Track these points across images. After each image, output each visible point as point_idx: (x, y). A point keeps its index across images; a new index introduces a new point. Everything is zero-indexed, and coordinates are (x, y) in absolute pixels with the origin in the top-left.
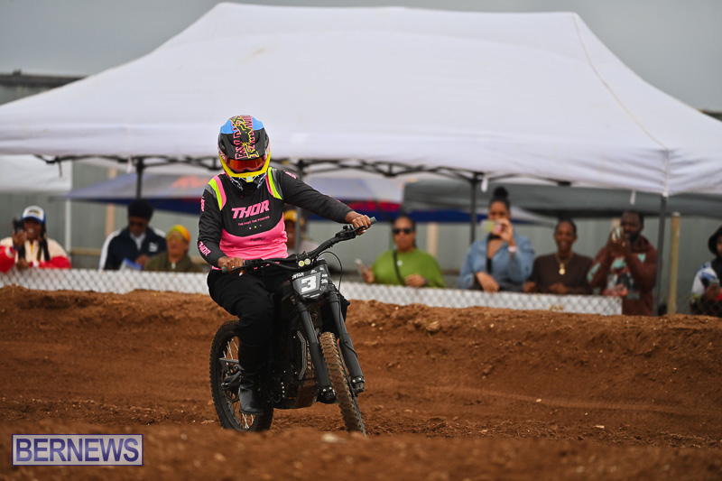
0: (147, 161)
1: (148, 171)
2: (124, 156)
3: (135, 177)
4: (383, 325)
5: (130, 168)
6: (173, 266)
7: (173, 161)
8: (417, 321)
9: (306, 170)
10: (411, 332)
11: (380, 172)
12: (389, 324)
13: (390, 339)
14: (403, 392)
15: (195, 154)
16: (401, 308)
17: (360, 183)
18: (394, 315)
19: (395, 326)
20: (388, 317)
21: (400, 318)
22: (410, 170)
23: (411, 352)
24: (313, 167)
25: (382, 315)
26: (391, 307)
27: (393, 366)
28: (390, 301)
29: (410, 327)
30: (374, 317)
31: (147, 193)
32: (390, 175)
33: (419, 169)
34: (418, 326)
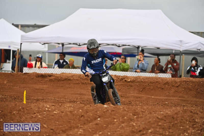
0: (64, 44)
1: (65, 46)
2: (59, 43)
3: (62, 47)
4: (118, 80)
5: (61, 45)
6: (71, 67)
7: (70, 44)
8: (125, 79)
9: (100, 45)
10: (124, 82)
11: (117, 46)
12: (119, 80)
13: (119, 83)
14: (122, 95)
15: (75, 42)
16: (122, 76)
17: (112, 48)
18: (120, 78)
19: (120, 81)
20: (119, 78)
21: (121, 79)
22: (123, 45)
23: (124, 86)
24: (102, 45)
25: (117, 78)
26: (119, 76)
27: (120, 89)
28: (119, 75)
29: (124, 81)
30: (116, 78)
31: (65, 51)
32: (119, 46)
33: (126, 45)
34: (125, 81)
